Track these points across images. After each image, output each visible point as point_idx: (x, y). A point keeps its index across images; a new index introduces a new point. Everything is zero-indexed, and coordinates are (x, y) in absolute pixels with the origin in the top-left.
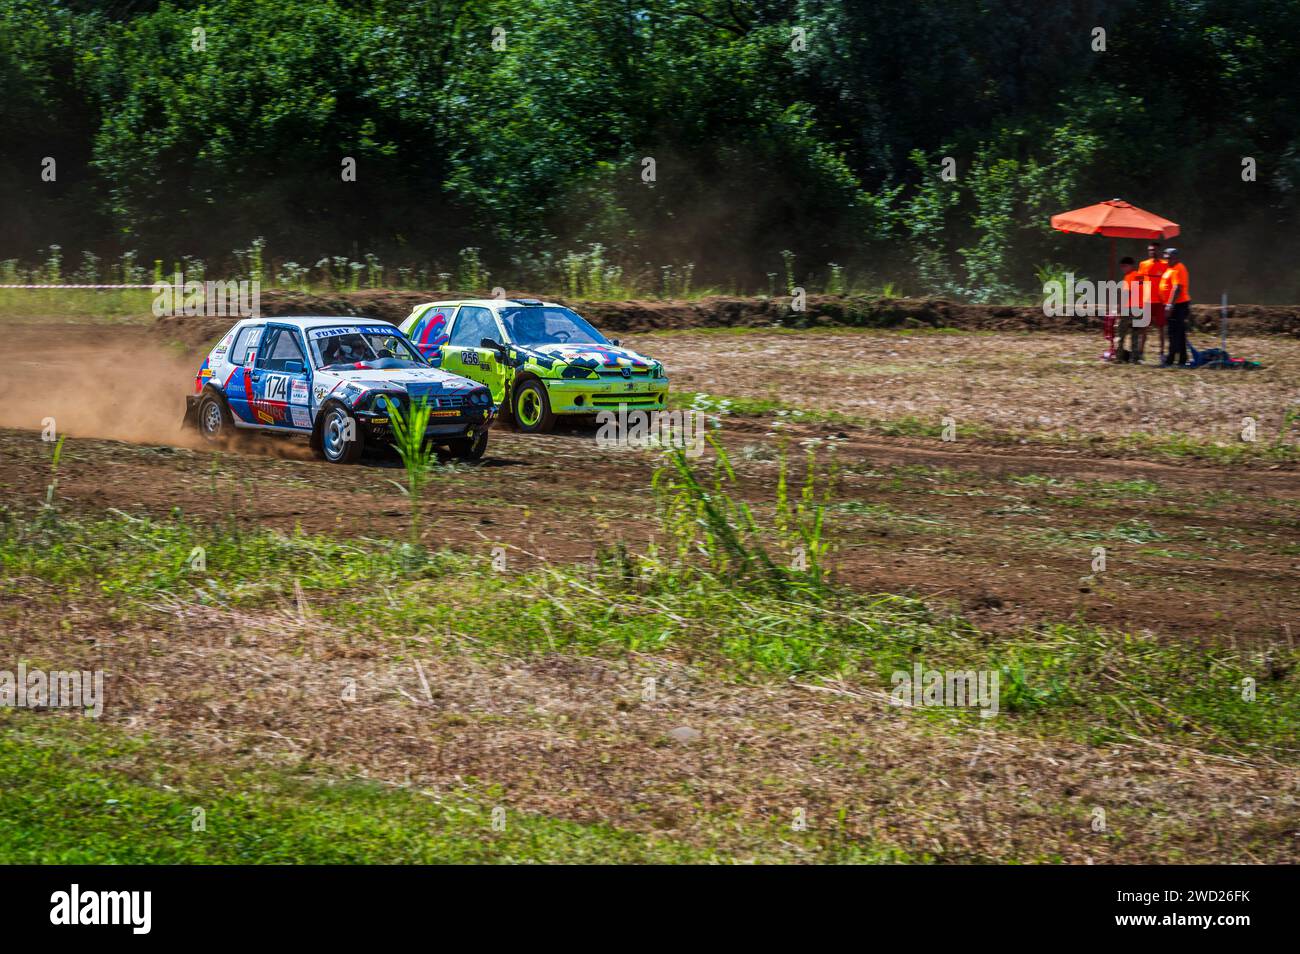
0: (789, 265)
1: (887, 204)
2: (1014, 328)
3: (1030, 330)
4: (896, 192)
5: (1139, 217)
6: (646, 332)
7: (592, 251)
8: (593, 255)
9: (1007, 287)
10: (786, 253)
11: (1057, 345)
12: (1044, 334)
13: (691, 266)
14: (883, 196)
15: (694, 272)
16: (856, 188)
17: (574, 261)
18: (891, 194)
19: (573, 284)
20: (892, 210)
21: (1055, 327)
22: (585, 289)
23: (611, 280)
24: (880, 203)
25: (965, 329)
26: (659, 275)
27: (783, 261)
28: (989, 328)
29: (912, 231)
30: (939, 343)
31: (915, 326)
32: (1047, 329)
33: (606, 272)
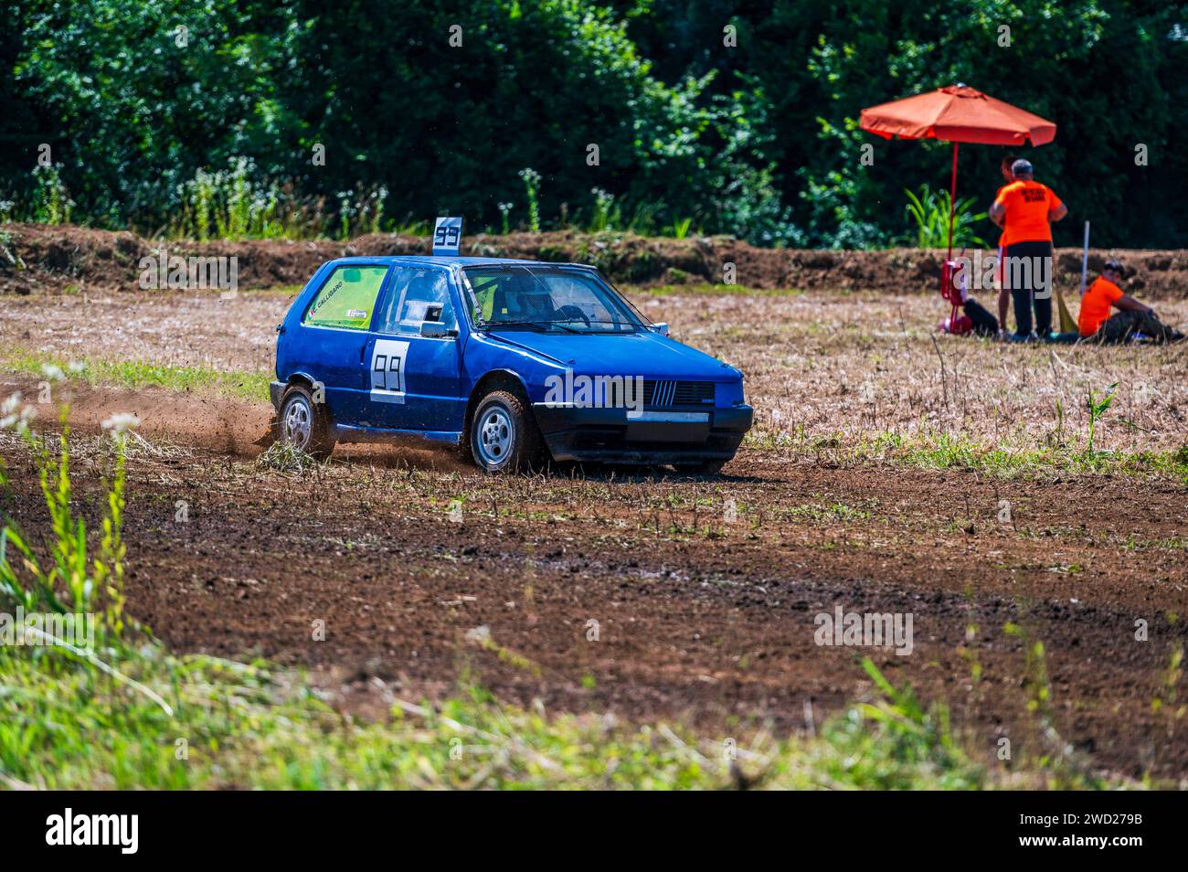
0: (531, 192)
1: (689, 100)
2: (833, 284)
3: (855, 288)
4: (703, 83)
5: (993, 112)
6: (267, 287)
7: (232, 170)
8: (235, 175)
9: (869, 228)
10: (528, 174)
11: (887, 311)
12: (877, 294)
13: (383, 193)
14: (684, 89)
15: (385, 202)
16: (642, 78)
17: (204, 184)
18: (695, 85)
19: (203, 217)
20: (697, 109)
21: (895, 284)
22: (222, 227)
23: (261, 213)
24: (679, 100)
25: (757, 286)
26: (334, 205)
27: (523, 187)
28: (795, 285)
29: (728, 142)
30: (705, 306)
31: (682, 281)
32: (883, 286)
33: (252, 202)
